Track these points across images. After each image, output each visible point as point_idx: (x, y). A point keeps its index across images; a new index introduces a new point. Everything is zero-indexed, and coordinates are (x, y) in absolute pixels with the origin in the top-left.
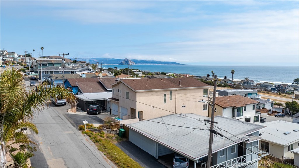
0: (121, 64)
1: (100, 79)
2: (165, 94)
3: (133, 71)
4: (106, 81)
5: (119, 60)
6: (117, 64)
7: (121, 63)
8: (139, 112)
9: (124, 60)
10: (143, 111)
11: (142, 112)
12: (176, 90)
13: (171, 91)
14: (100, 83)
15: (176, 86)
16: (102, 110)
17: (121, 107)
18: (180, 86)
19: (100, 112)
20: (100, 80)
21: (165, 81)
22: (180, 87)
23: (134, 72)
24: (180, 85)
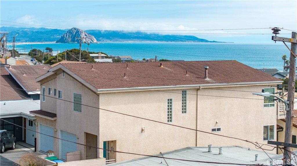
0: (62, 40)
1: (11, 69)
2: (171, 100)
3: (91, 55)
4: (26, 74)
5: (56, 31)
6: (52, 41)
7: (62, 38)
8: (105, 143)
9: (70, 32)
10: (116, 141)
11: (114, 142)
12: (198, 90)
13: (185, 92)
14: (9, 78)
15: (197, 80)
16: (15, 142)
17: (62, 131)
18: (207, 79)
19: (11, 146)
20: (10, 71)
21: (169, 69)
22: (208, 82)
23: (93, 57)
24: (205, 77)
